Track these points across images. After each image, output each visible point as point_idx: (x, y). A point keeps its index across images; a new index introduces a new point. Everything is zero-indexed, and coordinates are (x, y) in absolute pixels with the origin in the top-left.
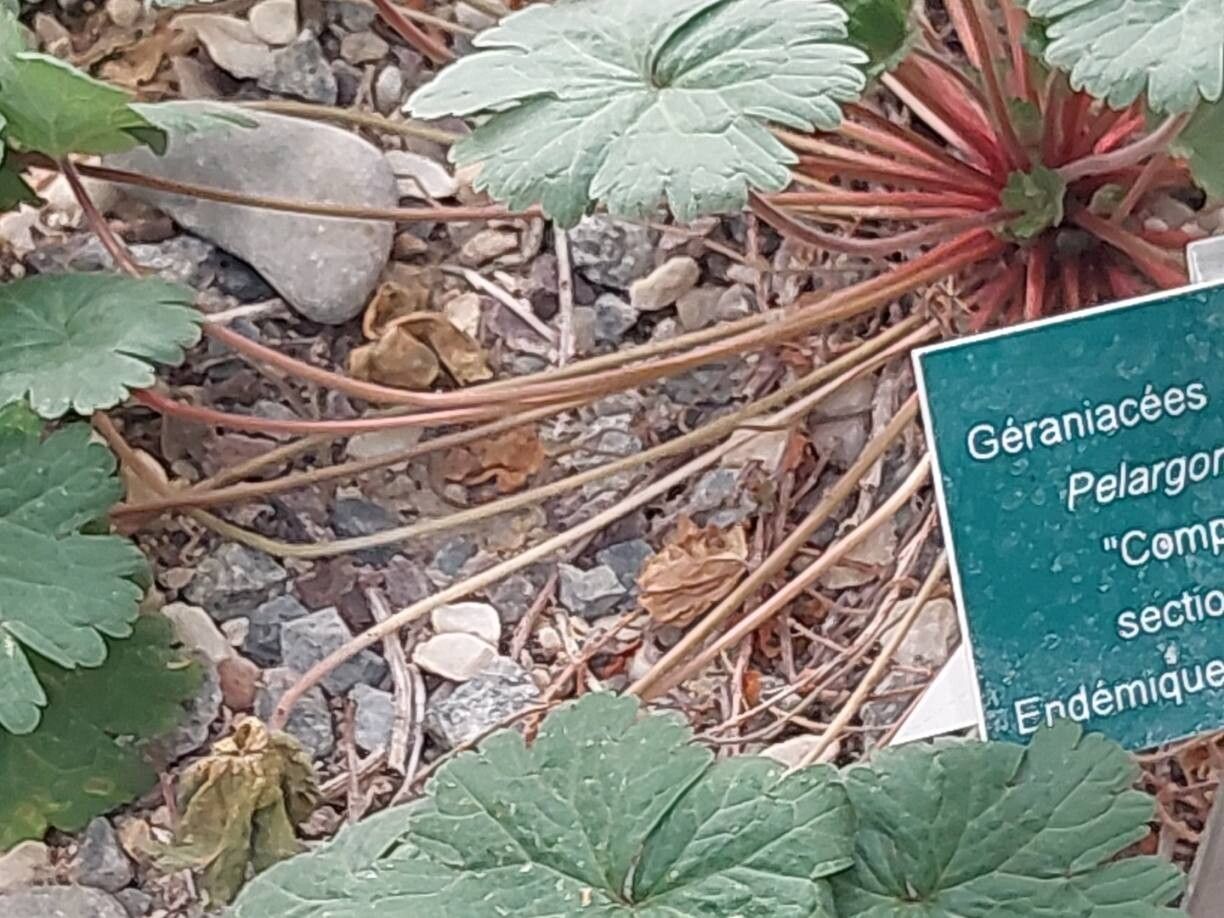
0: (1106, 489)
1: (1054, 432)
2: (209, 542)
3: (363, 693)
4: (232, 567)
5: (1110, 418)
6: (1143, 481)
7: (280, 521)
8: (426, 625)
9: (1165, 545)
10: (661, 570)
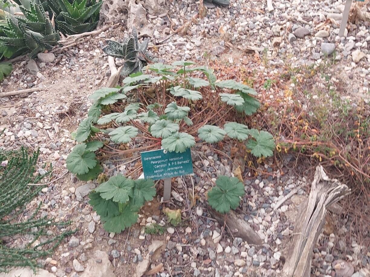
0: (154, 163)
1: (150, 159)
2: (107, 160)
3: (115, 171)
4: (108, 161)
5: (154, 158)
6: (156, 162)
7: (112, 159)
8: (120, 167)
9: (158, 167)
10: (137, 164)
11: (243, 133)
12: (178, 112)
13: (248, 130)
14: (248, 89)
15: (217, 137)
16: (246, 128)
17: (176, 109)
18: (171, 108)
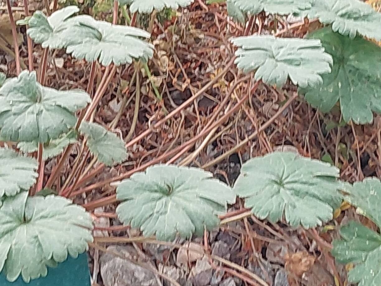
11: (314, 196)
12: (39, 113)
13: (344, 186)
14: (365, 17)
15: (190, 215)
16: (330, 178)
17: (35, 98)
18: (12, 98)
